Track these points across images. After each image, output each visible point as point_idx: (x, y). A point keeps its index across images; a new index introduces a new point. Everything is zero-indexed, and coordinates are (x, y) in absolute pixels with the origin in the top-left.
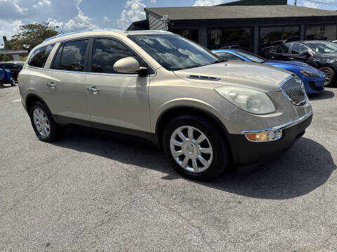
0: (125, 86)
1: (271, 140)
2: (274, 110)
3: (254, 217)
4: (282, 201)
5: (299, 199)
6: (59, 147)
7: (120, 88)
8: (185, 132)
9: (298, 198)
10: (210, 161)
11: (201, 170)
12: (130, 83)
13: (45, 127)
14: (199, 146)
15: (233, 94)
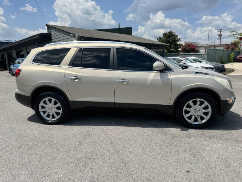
1: (233, 102)
2: (231, 89)
7: (147, 79)
10: (209, 116)
11: (203, 122)
12: (155, 76)
14: (202, 109)
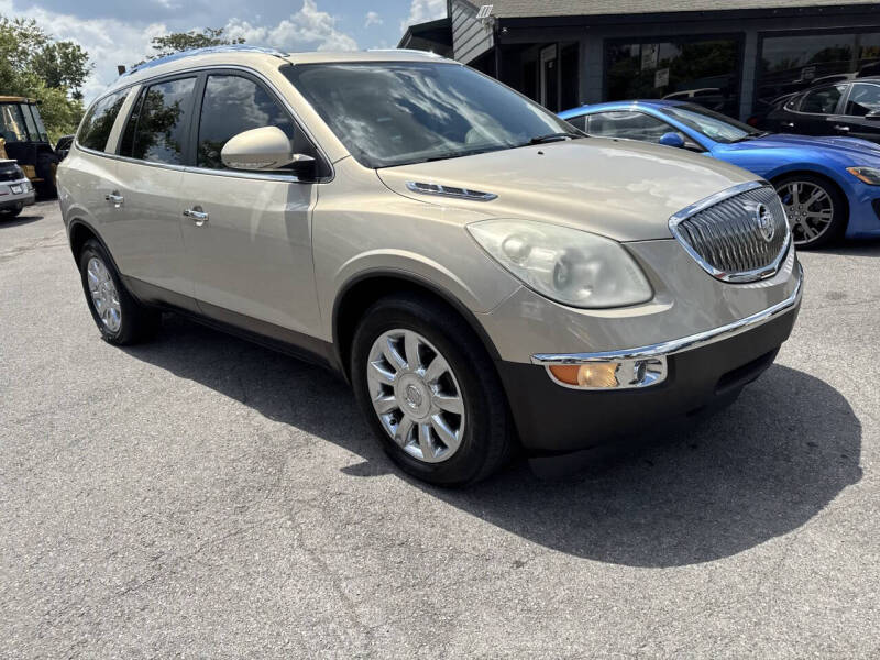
0: (262, 208)
1: (625, 385)
2: (648, 295)
3: (539, 617)
4: (645, 571)
5: (696, 573)
6: (137, 361)
8: (400, 345)
9: (695, 569)
10: (459, 434)
11: (439, 456)
13: (111, 305)
14: (436, 388)
15: (515, 245)
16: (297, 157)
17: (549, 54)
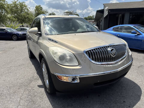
1: (70, 82)
16: (39, 33)
17: (120, 15)
